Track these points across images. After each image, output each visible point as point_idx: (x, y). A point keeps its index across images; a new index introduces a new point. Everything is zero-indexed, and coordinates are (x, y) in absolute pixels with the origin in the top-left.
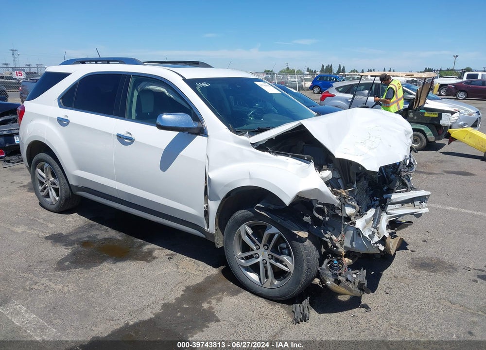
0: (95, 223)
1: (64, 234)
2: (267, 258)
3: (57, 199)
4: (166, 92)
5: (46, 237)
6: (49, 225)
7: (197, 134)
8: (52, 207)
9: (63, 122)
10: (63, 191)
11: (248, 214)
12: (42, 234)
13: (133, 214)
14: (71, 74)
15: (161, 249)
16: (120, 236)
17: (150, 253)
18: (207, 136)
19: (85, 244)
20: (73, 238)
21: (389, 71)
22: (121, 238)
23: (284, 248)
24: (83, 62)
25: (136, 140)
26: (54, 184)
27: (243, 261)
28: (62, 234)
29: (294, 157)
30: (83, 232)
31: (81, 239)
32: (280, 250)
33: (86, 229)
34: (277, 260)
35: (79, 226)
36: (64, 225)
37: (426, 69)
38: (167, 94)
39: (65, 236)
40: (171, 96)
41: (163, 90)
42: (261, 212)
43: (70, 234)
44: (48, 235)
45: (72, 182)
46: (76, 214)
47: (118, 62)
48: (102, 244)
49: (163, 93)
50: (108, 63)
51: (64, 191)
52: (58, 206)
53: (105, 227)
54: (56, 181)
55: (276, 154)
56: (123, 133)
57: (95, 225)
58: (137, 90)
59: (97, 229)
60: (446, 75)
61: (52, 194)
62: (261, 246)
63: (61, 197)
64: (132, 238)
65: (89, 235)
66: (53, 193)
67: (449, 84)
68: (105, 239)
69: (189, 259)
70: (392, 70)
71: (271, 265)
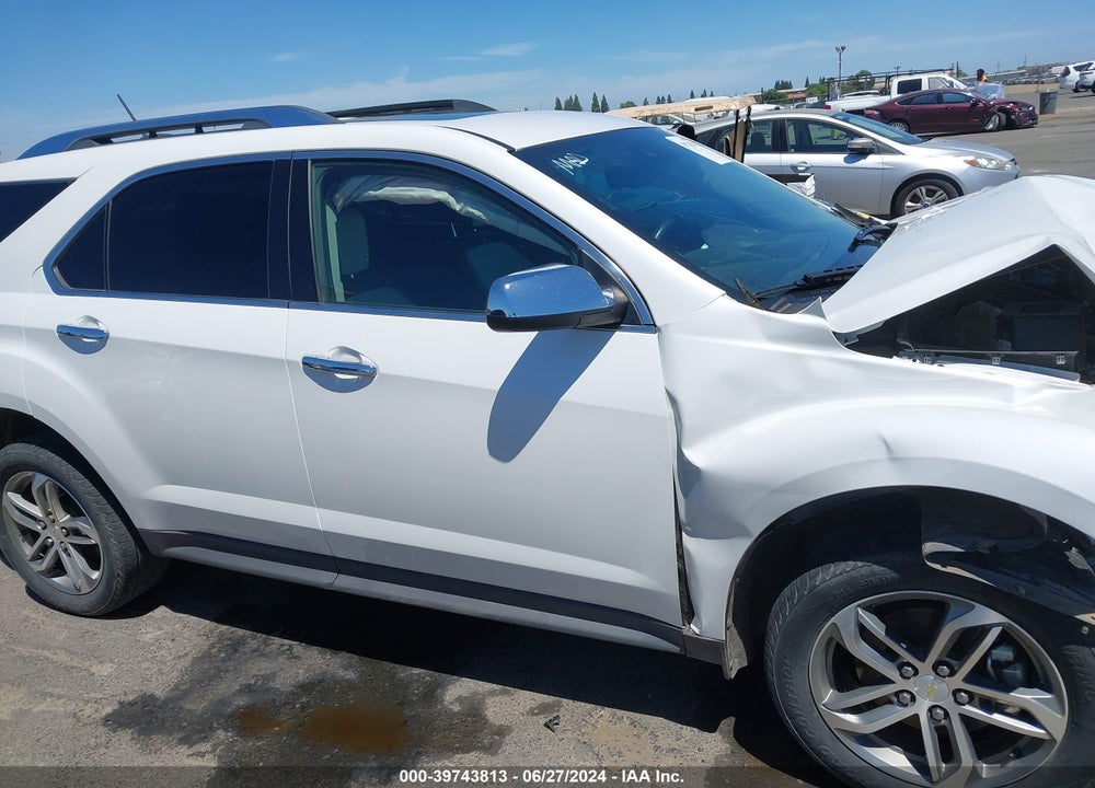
0: (241, 632)
1: (160, 692)
2: (948, 703)
3: (95, 575)
4: (451, 200)
5: (107, 720)
6: (94, 669)
7: (615, 327)
8: (83, 603)
9: (82, 340)
10: (116, 552)
11: (873, 574)
12: (88, 710)
13: (392, 599)
14: (73, 180)
15: (502, 693)
16: (346, 668)
17: (473, 712)
18: (651, 327)
19: (248, 720)
20: (197, 706)
21: (703, 96)
22: (351, 675)
23: (1008, 664)
24: (103, 138)
25: (381, 370)
26: (77, 532)
27: (852, 718)
28: (152, 696)
29: (1009, 361)
30: (218, 675)
31: (223, 702)
32: (995, 671)
33: (223, 661)
34: (990, 705)
35: (194, 653)
36: (147, 660)
37: (777, 84)
38: (457, 207)
39: (168, 700)
40: (474, 211)
41: (442, 195)
42: (950, 569)
43: (179, 694)
44: (109, 710)
45: (144, 522)
46: (162, 611)
47: (240, 126)
48: (303, 708)
49: (441, 206)
50: (199, 131)
51: (118, 549)
52: (103, 598)
53: (277, 640)
54: (80, 524)
55: (936, 358)
56: (326, 352)
57: (242, 641)
58: (334, 208)
59: (259, 653)
60: (858, 90)
61: (73, 563)
62: (925, 667)
63: (111, 567)
64: (387, 665)
65: (242, 680)
66: (76, 562)
67: (867, 109)
68: (305, 688)
69: (606, 712)
70: (709, 94)
71: (967, 720)
